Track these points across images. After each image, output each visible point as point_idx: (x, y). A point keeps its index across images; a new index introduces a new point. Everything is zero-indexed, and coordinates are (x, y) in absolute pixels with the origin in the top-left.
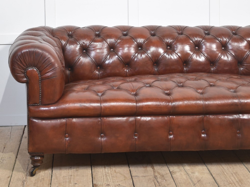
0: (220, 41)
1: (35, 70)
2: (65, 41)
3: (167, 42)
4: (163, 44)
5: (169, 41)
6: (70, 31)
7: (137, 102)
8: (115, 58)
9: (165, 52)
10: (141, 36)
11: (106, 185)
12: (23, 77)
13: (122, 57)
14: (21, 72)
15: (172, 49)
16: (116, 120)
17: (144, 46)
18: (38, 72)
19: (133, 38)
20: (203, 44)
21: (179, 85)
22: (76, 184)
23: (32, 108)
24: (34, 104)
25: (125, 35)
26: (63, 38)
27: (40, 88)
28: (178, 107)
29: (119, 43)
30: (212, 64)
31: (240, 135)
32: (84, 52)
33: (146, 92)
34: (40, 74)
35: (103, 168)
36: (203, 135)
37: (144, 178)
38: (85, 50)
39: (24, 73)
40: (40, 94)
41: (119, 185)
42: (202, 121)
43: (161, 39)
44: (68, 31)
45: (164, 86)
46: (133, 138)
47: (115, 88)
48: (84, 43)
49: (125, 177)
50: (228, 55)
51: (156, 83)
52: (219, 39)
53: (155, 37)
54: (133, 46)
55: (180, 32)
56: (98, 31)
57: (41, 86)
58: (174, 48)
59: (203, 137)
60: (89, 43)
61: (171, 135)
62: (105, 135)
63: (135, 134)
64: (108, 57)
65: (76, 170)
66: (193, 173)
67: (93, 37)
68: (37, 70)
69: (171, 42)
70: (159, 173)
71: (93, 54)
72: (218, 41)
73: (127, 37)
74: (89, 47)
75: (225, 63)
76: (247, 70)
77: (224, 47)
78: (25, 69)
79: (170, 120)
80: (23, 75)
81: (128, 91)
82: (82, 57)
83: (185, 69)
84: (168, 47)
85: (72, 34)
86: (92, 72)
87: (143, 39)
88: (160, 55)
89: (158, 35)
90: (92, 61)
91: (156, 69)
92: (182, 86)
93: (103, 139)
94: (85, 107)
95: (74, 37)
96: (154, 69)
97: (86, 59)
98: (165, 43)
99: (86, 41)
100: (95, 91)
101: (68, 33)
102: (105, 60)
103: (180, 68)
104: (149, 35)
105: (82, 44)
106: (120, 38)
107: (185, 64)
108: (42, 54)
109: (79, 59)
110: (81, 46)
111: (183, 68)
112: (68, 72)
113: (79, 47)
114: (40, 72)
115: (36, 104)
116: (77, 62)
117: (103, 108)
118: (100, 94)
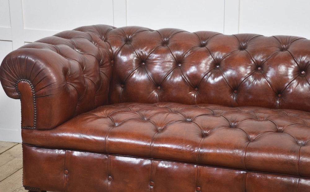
1: (28, 83)
2: (117, 47)
3: (256, 61)
4: (250, 62)
5: (259, 58)
6: (130, 33)
7: (153, 140)
9: (250, 75)
12: (14, 91)
13: (189, 77)
14: (11, 84)
15: (262, 72)
16: (127, 161)
17: (223, 64)
18: (31, 86)
19: (210, 52)
23: (25, 131)
24: (28, 127)
25: (202, 46)
26: (114, 43)
27: (34, 107)
29: (189, 56)
32: (143, 65)
34: (34, 89)
38: (143, 63)
39: (15, 86)
40: (35, 115)
42: (242, 178)
44: (127, 33)
45: (206, 124)
46: (148, 188)
47: (145, 119)
48: (142, 52)
53: (243, 52)
54: (209, 62)
55: (285, 46)
56: (168, 37)
57: (35, 105)
60: (149, 52)
62: (113, 180)
63: (150, 183)
64: (172, 73)
67: (158, 44)
68: (31, 84)
69: (263, 61)
71: (156, 69)
73: (203, 49)
74: (149, 59)
78: (16, 82)
79: (198, 171)
80: (14, 88)
81: (155, 124)
82: (138, 71)
83: (278, 102)
84: (259, 68)
85: (131, 38)
86: (149, 93)
87: (224, 54)
88: (242, 77)
89: (249, 49)
90: (149, 78)
91: (235, 98)
92: (236, 127)
93: (109, 183)
94: (85, 138)
95: (132, 44)
96: (232, 97)
97: (142, 74)
98: (253, 62)
99: (146, 50)
100: (113, 120)
101: (127, 37)
102: (165, 78)
103: (270, 99)
104: (235, 48)
105: (139, 55)
106: (192, 49)
107: (279, 95)
108: (35, 64)
109: (133, 73)
110: (137, 57)
111: (275, 101)
112: (120, 89)
113: (135, 58)
114: (34, 86)
115: (30, 127)
116: (129, 77)
117: (107, 143)
118: (117, 124)
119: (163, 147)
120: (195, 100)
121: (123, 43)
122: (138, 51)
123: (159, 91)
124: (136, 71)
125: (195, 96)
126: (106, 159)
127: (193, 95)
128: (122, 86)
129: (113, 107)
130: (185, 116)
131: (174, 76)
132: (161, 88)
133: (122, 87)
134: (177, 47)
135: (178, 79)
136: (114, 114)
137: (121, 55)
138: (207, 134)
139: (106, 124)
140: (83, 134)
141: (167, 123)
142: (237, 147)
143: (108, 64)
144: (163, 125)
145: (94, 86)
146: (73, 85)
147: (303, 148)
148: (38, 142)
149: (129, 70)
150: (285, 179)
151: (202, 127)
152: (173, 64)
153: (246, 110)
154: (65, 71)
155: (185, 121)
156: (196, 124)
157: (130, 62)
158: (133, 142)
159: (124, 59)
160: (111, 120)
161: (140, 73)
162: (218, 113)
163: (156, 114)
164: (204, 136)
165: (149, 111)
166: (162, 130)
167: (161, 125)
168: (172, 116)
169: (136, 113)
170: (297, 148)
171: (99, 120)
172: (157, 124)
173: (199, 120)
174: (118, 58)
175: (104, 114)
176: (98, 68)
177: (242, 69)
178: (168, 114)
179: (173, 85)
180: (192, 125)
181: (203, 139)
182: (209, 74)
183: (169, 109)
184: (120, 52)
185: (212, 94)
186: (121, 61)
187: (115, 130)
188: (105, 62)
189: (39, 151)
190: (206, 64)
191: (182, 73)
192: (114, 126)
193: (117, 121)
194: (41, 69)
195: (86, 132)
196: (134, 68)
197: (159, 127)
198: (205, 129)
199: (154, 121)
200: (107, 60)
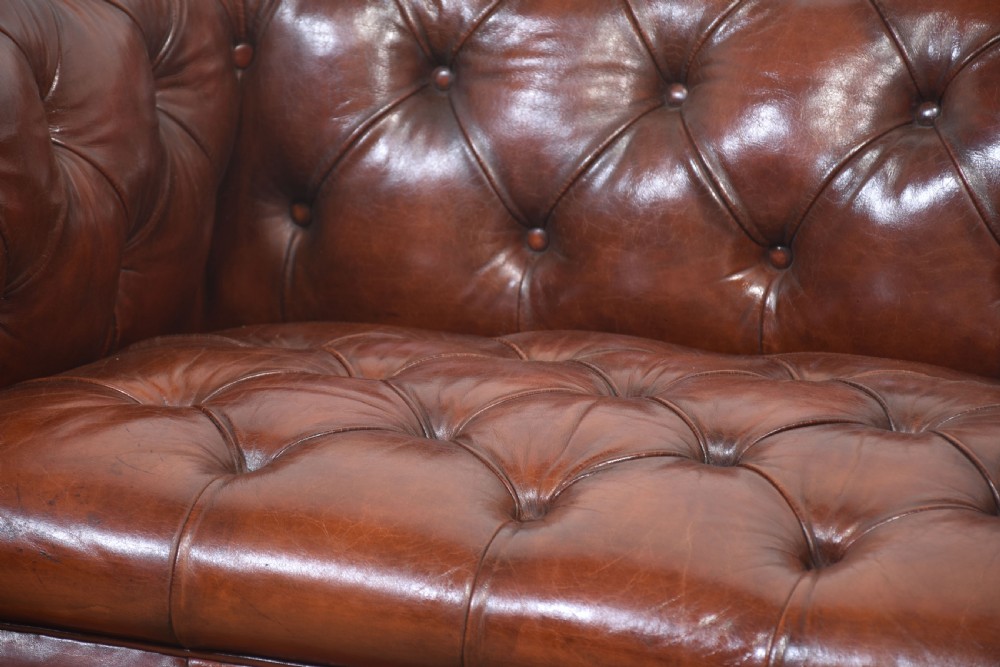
13: (733, 173)
17: (964, 95)
19: (884, 13)
29: (747, 35)
32: (445, 87)
38: (443, 69)
45: (835, 483)
47: (441, 433)
54: (875, 83)
64: (623, 144)
74: (477, 48)
81: (503, 470)
82: (403, 119)
86: (474, 264)
87: (977, 27)
90: (475, 172)
94: (41, 541)
97: (430, 142)
100: (228, 432)
102: (580, 176)
105: (419, 13)
109: (373, 130)
110: (405, 30)
112: (284, 233)
113: (391, 36)
116: (346, 159)
117: (184, 581)
118: (253, 460)
119: (545, 621)
120: (770, 328)
123: (537, 256)
124: (394, 118)
125: (771, 300)
127: (757, 291)
128: (301, 212)
129: (235, 348)
130: (696, 428)
131: (638, 161)
132: (548, 241)
133: (295, 220)
135: (664, 185)
136: (239, 392)
137: (300, 9)
138: (836, 546)
139: (186, 453)
141: (579, 462)
143: (211, 66)
144: (554, 474)
145: (112, 208)
149: (347, 111)
151: (807, 502)
152: (635, 87)
155: (699, 459)
156: (766, 477)
157: (354, 61)
158: (352, 575)
159: (320, 35)
160: (219, 428)
161: (420, 138)
162: (915, 417)
163: (508, 403)
164: (813, 558)
165: (466, 383)
166: (547, 510)
167: (540, 474)
168: (610, 424)
169: (385, 390)
171: (139, 427)
172: (515, 469)
173: (785, 456)
174: (281, 30)
175: (176, 390)
176: (143, 89)
178: (589, 409)
179: (626, 223)
180: (740, 485)
181: (807, 581)
182: (871, 156)
183: (594, 377)
185: (884, 290)
186: (297, 47)
187: (242, 493)
188: (189, 51)
190: (853, 92)
191: (688, 144)
192: (233, 469)
193: (256, 439)
195: (51, 503)
196: (380, 97)
197: (526, 488)
198: (821, 514)
199: (498, 447)
200: (205, 37)
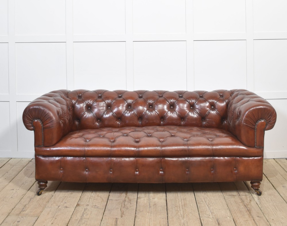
0: (189, 103)
1: (39, 121)
2: (75, 101)
3: (149, 103)
4: (146, 104)
5: (151, 101)
6: (80, 93)
7: (112, 147)
8: (111, 114)
9: (147, 110)
10: (131, 98)
11: (86, 205)
12: (31, 126)
13: (115, 113)
14: (29, 122)
15: (153, 108)
17: (132, 106)
19: (125, 100)
20: (176, 104)
21: (149, 135)
22: (66, 203)
23: (37, 148)
25: (120, 97)
26: (74, 99)
28: (142, 151)
29: (114, 103)
30: (182, 119)
31: (188, 172)
32: (89, 109)
33: (121, 139)
35: (91, 193)
36: (161, 172)
37: (116, 201)
38: (89, 108)
39: (31, 123)
40: (43, 139)
41: (96, 205)
42: (161, 162)
43: (145, 101)
44: (79, 93)
45: (136, 136)
46: (109, 173)
47: (101, 136)
48: (88, 102)
49: (103, 200)
50: (194, 112)
51: (131, 134)
52: (189, 101)
53: (142, 99)
54: (125, 105)
55: (161, 95)
56: (101, 94)
57: (43, 133)
58: (155, 107)
59: (161, 173)
60: (93, 102)
61: (137, 172)
62: (89, 170)
63: (110, 170)
64: (106, 112)
65: (71, 193)
66: (153, 198)
67: (97, 98)
68: (41, 122)
69: (152, 103)
70: (128, 198)
71: (96, 110)
72: (187, 103)
73: (121, 99)
74: (92, 106)
75: (192, 119)
76: (208, 124)
77: (192, 107)
78: (32, 121)
79: (137, 161)
80: (31, 125)
83: (162, 123)
84: (151, 107)
85: (81, 95)
86: (94, 124)
87: (132, 101)
88: (143, 112)
89: (144, 97)
90: (93, 115)
91: (140, 123)
92: (151, 136)
93: (87, 173)
94: (73, 149)
95: (82, 98)
96: (139, 122)
97: (90, 114)
98: (147, 104)
99: (91, 101)
100: (85, 138)
101: (79, 95)
102: (102, 116)
103: (158, 122)
104: (137, 97)
105: (87, 104)
106: (115, 99)
107: (162, 119)
108: (43, 110)
109: (84, 114)
110: (86, 105)
111: (160, 122)
112: (77, 123)
113: (85, 106)
114: (43, 123)
115: (40, 145)
116: (82, 116)
117: (86, 151)
118: (88, 141)
121: (78, 98)
122: (87, 102)
124: (86, 112)
125: (119, 123)
126: (84, 160)
127: (118, 123)
128: (78, 121)
130: (123, 133)
131: (107, 113)
132: (100, 121)
133: (78, 122)
134: (107, 98)
135: (107, 116)
136: (83, 135)
137: (78, 104)
139: (82, 140)
140: (71, 147)
141: (115, 137)
142: (157, 146)
143: (71, 110)
146: (61, 121)
147: (189, 142)
148: (46, 154)
149: (82, 112)
150: (183, 159)
151: (134, 138)
152: (106, 107)
153: (151, 127)
154: (58, 113)
155: (123, 136)
156: (131, 136)
157: (82, 108)
159: (79, 106)
163: (106, 133)
164: (138, 142)
166: (114, 141)
167: (112, 139)
168: (116, 134)
170: (186, 142)
172: (110, 138)
174: (76, 106)
175: (77, 136)
176: (68, 111)
177: (141, 108)
178: (114, 133)
180: (129, 137)
181: (138, 144)
182: (126, 111)
184: (77, 103)
186: (78, 108)
189: (47, 159)
190: (123, 106)
191: (111, 111)
192: (86, 141)
193: (87, 139)
194: (47, 113)
198: (136, 138)
199: (108, 137)
200: (71, 107)
